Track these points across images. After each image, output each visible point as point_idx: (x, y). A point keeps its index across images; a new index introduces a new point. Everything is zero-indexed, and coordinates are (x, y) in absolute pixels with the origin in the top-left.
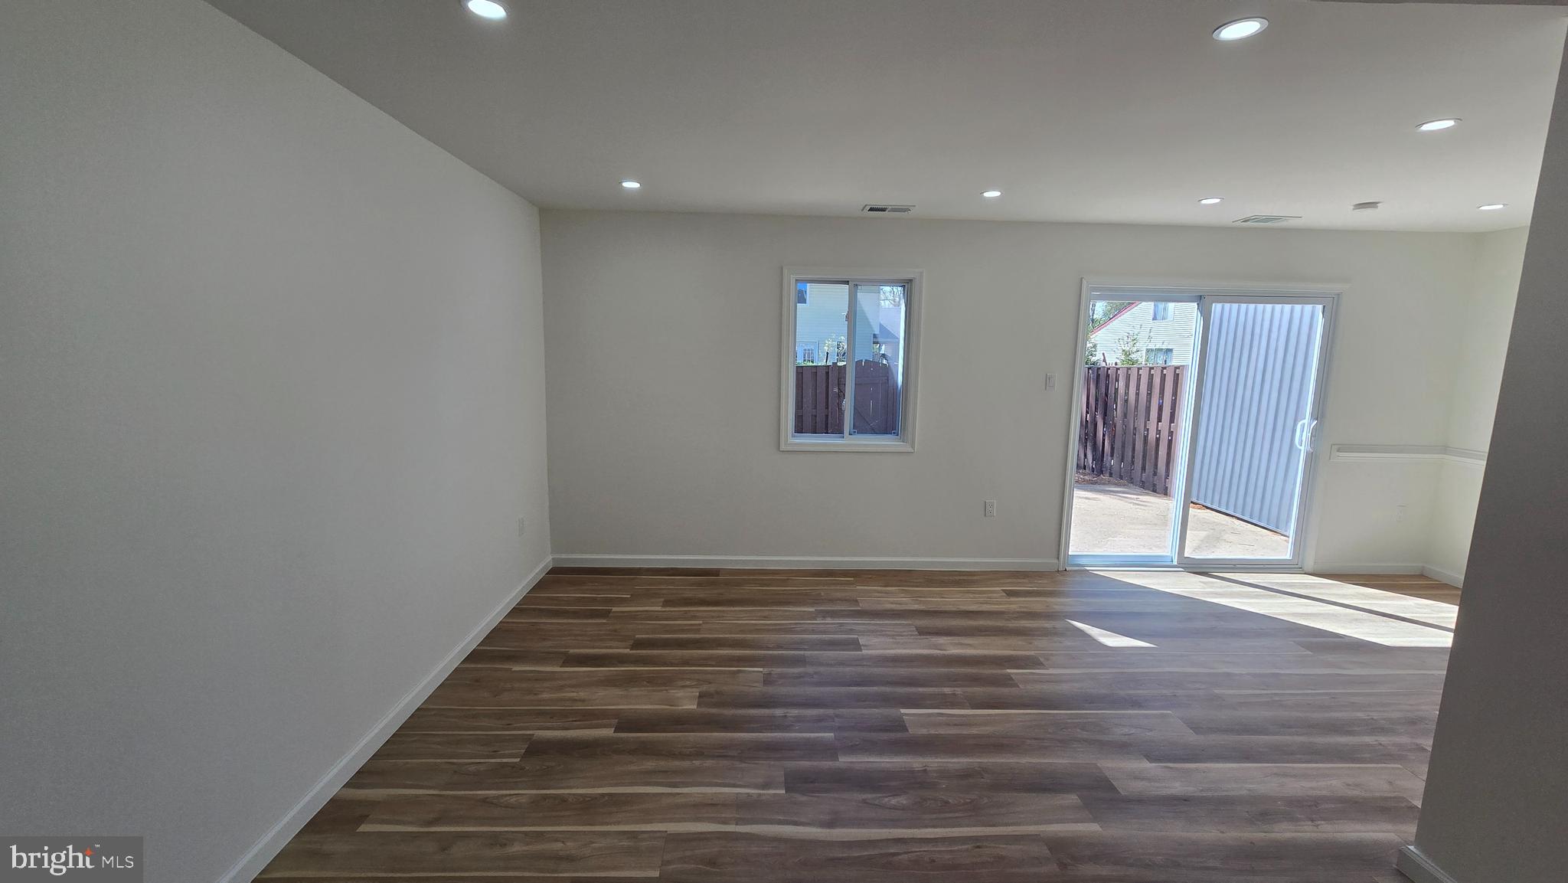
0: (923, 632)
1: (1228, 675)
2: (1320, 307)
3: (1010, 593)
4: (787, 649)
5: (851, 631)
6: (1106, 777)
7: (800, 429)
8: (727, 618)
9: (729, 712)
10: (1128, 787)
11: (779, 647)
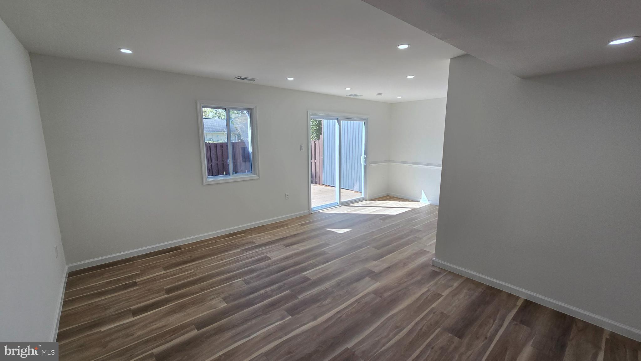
0: (287, 246)
1: (372, 232)
2: (363, 122)
3: (302, 225)
4: (243, 268)
5: (262, 253)
6: (369, 269)
7: (209, 175)
8: (204, 265)
9: (243, 300)
10: (376, 270)
11: (239, 268)
